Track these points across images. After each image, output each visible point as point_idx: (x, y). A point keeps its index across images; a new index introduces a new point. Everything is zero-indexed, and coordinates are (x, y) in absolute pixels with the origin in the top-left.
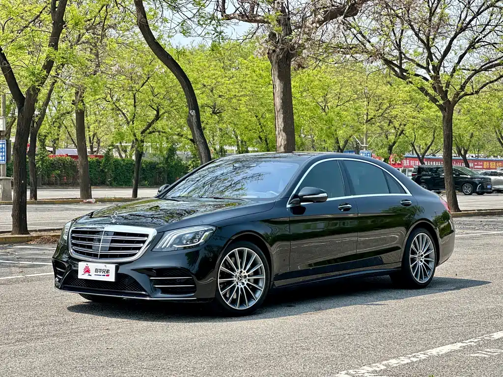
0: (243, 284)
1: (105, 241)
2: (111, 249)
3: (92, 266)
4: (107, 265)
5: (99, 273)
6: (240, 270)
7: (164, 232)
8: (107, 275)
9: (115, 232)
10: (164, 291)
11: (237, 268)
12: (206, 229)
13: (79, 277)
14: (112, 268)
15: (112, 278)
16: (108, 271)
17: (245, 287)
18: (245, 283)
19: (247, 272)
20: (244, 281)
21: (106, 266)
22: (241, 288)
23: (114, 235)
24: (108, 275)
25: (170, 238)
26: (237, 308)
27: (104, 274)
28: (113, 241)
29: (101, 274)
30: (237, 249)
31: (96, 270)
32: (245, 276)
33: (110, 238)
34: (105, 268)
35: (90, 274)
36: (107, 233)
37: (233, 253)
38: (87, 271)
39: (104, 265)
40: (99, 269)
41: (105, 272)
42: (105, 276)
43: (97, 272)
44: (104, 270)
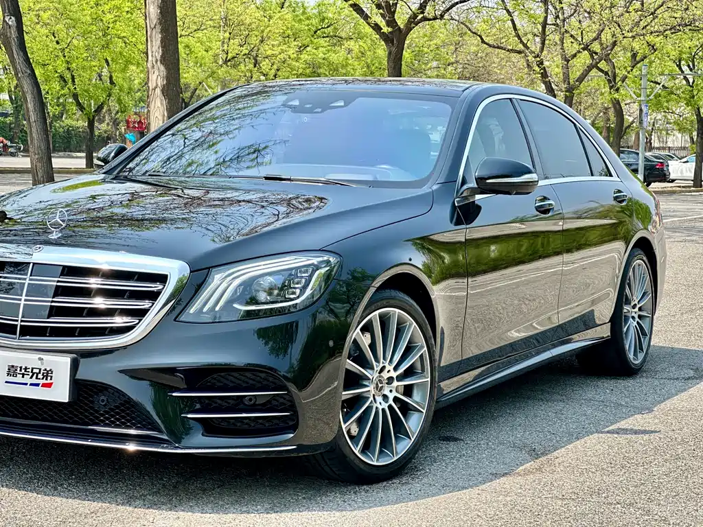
0: (385, 397)
1: (34, 290)
2: (55, 311)
4: (46, 357)
5: (19, 379)
6: (381, 365)
7: (209, 268)
8: (44, 385)
9: (64, 267)
10: (211, 428)
11: (377, 360)
12: (315, 261)
14: (61, 366)
15: (60, 392)
16: (48, 374)
17: (390, 407)
18: (391, 396)
19: (395, 369)
20: (386, 392)
21: (40, 359)
22: (383, 410)
23: (62, 274)
24: (49, 385)
25: (224, 285)
26: (375, 463)
27: (34, 381)
28: (60, 291)
29: (27, 379)
30: (377, 313)
31: (12, 370)
32: (390, 380)
33: (52, 282)
34: (38, 364)
36: (41, 269)
37: (370, 322)
39: (36, 356)
40: (21, 368)
41: (40, 376)
42: (37, 385)
43: (15, 375)
44: (35, 371)
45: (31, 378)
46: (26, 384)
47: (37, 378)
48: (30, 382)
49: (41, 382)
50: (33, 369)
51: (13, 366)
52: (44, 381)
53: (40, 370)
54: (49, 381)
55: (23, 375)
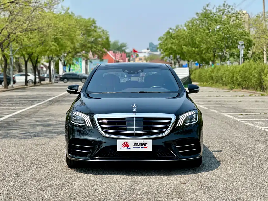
3: (131, 142)
4: (145, 140)
5: (137, 146)
7: (179, 115)
8: (145, 147)
9: (144, 118)
13: (118, 150)
16: (146, 144)
21: (144, 141)
24: (146, 147)
25: (182, 119)
27: (142, 146)
31: (135, 145)
34: (143, 142)
35: (129, 147)
38: (126, 145)
39: (142, 140)
40: (138, 144)
41: (144, 145)
42: (143, 148)
43: (136, 146)
44: (142, 144)
45: (141, 146)
46: (140, 148)
47: (143, 146)
48: (141, 147)
49: (144, 147)
50: (141, 144)
51: (135, 144)
52: (145, 146)
53: (144, 144)
54: (146, 146)
55: (139, 146)
